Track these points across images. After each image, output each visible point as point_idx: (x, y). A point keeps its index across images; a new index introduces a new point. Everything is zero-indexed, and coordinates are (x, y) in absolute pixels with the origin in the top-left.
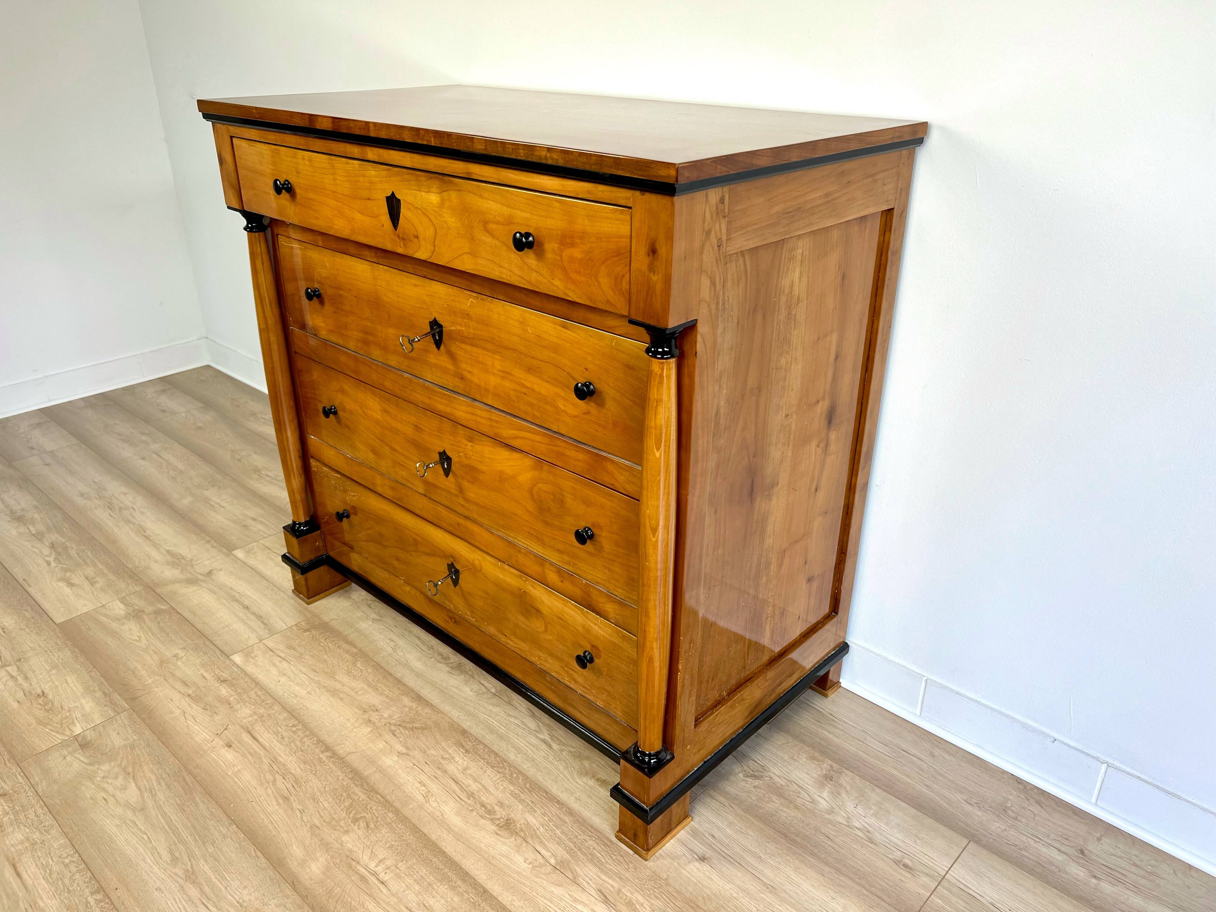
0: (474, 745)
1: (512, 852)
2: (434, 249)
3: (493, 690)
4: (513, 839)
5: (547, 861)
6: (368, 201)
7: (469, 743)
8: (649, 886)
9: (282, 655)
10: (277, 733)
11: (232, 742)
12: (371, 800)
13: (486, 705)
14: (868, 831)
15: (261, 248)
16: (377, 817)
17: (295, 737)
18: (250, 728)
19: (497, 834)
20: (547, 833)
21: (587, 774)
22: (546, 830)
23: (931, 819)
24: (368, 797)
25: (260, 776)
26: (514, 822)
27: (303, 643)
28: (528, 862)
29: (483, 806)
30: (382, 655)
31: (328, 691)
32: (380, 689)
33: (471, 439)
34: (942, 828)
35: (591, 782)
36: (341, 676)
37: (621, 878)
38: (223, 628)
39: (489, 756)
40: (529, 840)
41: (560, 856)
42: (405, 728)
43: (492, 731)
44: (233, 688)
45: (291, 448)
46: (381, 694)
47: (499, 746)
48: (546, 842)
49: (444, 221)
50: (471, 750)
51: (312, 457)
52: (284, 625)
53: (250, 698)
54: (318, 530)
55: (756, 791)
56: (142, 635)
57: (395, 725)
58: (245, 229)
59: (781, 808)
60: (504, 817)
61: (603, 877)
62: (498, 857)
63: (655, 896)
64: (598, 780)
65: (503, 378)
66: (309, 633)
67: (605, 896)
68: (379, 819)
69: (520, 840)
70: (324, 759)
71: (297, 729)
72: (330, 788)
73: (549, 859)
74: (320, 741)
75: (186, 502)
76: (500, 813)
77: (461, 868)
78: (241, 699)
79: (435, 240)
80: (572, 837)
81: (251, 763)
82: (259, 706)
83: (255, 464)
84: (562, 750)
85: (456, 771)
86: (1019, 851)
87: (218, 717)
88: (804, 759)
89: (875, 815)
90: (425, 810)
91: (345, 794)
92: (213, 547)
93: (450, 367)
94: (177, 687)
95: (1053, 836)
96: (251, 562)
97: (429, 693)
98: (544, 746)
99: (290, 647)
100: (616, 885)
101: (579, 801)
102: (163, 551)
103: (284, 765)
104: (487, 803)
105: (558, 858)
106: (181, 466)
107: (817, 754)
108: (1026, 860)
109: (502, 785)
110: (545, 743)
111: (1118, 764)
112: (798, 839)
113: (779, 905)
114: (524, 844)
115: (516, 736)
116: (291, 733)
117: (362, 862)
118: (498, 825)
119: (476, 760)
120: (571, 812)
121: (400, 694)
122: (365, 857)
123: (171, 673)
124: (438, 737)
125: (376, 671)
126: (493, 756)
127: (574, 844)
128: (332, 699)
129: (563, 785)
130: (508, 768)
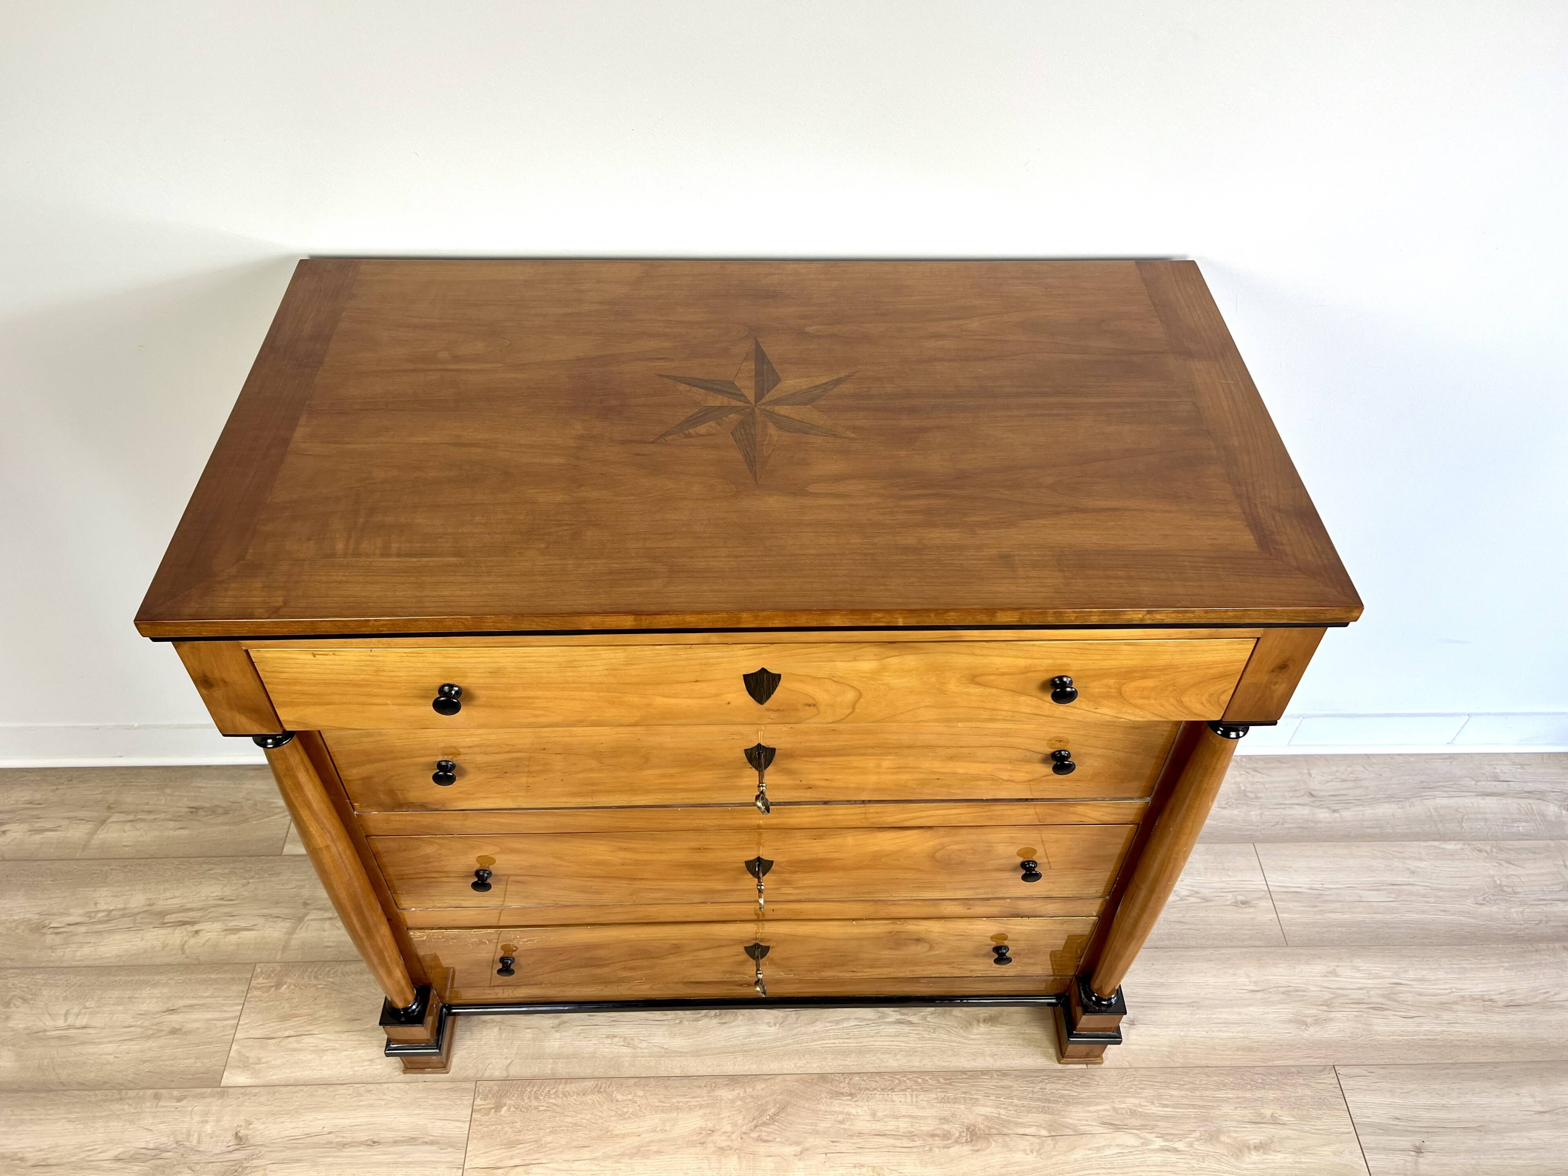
0: (849, 1083)
1: (1008, 1156)
4: (993, 1143)
5: (1040, 1136)
6: (696, 683)
7: (842, 1085)
8: (1128, 1084)
9: (517, 1162)
13: (803, 1029)
14: (1196, 892)
19: (976, 1151)
20: (1011, 1110)
21: (970, 1024)
22: (1006, 1108)
26: (976, 1126)
27: (518, 1125)
28: (1028, 1152)
29: (933, 1136)
30: (627, 1064)
31: (632, 1156)
32: (681, 1104)
34: (1230, 847)
36: (619, 1126)
37: (1103, 1097)
39: (877, 1082)
40: (1005, 1131)
41: (1043, 1122)
42: (764, 1124)
43: (846, 1053)
46: (690, 1109)
47: (870, 1063)
48: (1019, 1120)
50: (853, 1091)
52: (457, 1124)
57: (751, 1130)
60: (962, 1130)
61: (1092, 1108)
63: (1141, 1088)
64: (985, 1021)
65: (893, 773)
66: (505, 1108)
67: (1112, 1124)
69: (1000, 1139)
73: (1038, 1133)
76: (955, 1129)
80: (1030, 1095)
85: (868, 1124)
86: (1283, 826)
95: (1287, 794)
96: (274, 1076)
97: (735, 1064)
98: (906, 1029)
99: (511, 1145)
100: (1107, 1107)
101: (995, 1057)
104: (932, 1130)
105: (1044, 1125)
108: (1293, 831)
109: (923, 1100)
112: (1167, 943)
113: (1214, 1014)
114: (1007, 1139)
115: (871, 1039)
118: (967, 1142)
119: (870, 1096)
120: (1003, 1073)
121: (708, 1092)
124: (807, 1105)
125: (647, 1088)
126: (878, 1079)
127: (1039, 1100)
128: (648, 1161)
129: (966, 1052)
130: (905, 1079)
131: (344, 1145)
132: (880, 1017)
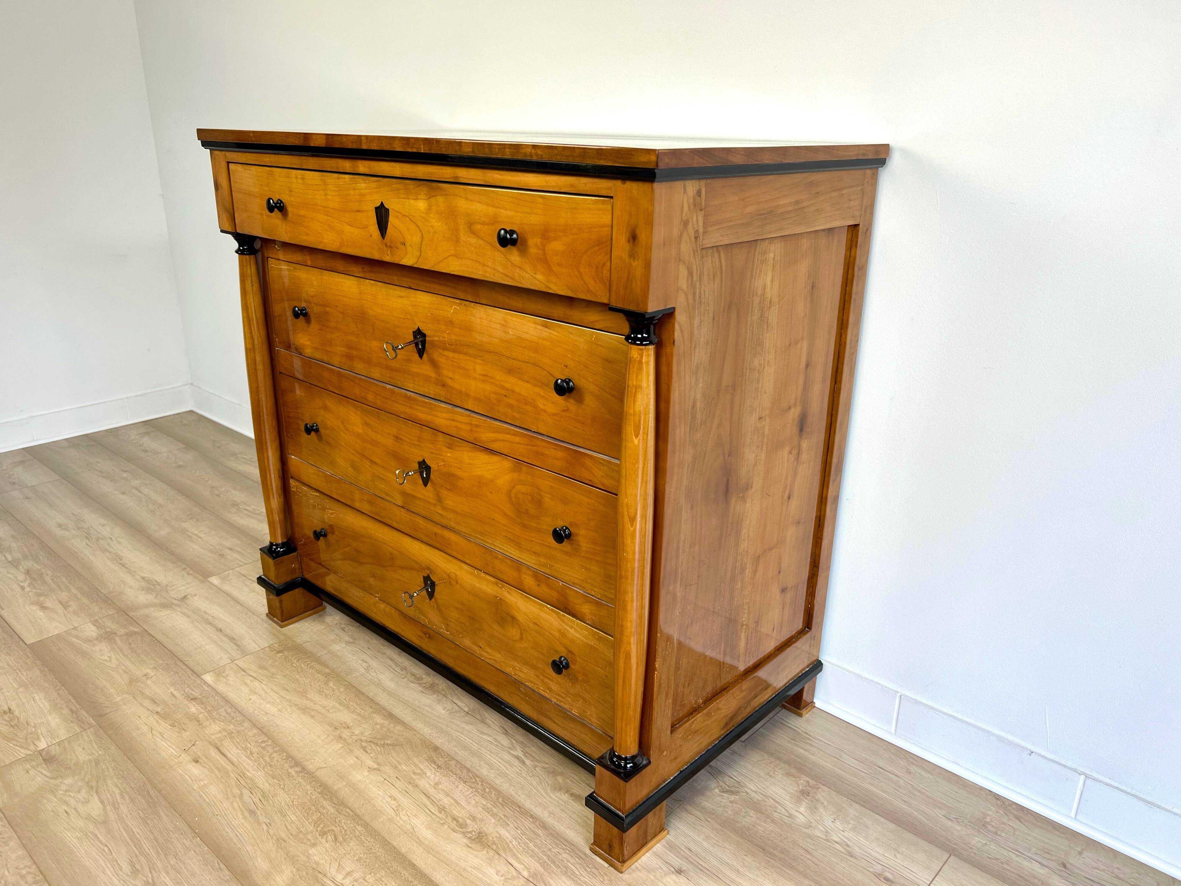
0: (446, 761)
1: (484, 865)
2: (421, 255)
3: (466, 709)
4: (485, 852)
5: (520, 873)
6: (358, 213)
7: (441, 759)
9: (254, 675)
10: (245, 749)
11: (199, 757)
12: (339, 813)
13: (459, 723)
14: (847, 845)
15: (252, 270)
16: (345, 831)
17: (265, 752)
18: (219, 744)
19: (469, 847)
20: (520, 846)
21: (560, 789)
22: (519, 843)
23: (911, 834)
24: (337, 811)
25: (227, 791)
26: (486, 835)
27: (276, 663)
28: (500, 874)
29: (455, 819)
30: (355, 675)
31: (300, 709)
32: (352, 707)
33: (450, 447)
34: (922, 842)
35: (565, 797)
36: (313, 694)
38: (196, 649)
39: (462, 772)
40: (502, 853)
41: (533, 868)
42: (377, 744)
43: (465, 748)
44: (203, 706)
45: (271, 468)
46: (353, 712)
47: (471, 762)
48: (519, 855)
49: (431, 226)
50: (443, 766)
51: (292, 478)
52: (256, 646)
53: (220, 715)
54: (295, 551)
55: (733, 806)
56: (113, 656)
57: (366, 741)
58: (237, 252)
59: (758, 822)
60: (476, 830)
62: (470, 869)
64: (572, 795)
65: (483, 381)
66: (281, 654)
68: (348, 832)
69: (492, 853)
70: (293, 773)
71: (267, 745)
72: (298, 802)
73: (521, 871)
74: (289, 757)
75: (163, 533)
76: (472, 826)
77: (431, 881)
78: (210, 716)
79: (421, 245)
80: (545, 850)
81: (218, 778)
82: (228, 723)
83: (234, 499)
84: (535, 766)
85: (427, 786)
86: (1001, 864)
87: (187, 734)
88: (780, 776)
89: (854, 829)
90: (396, 824)
91: (313, 808)
92: (189, 574)
93: (433, 375)
94: (144, 704)
95: (1034, 849)
96: (226, 587)
97: (401, 711)
98: (517, 763)
99: (262, 667)
101: (552, 815)
102: (138, 577)
103: (252, 780)
104: (458, 817)
105: (531, 871)
106: (160, 500)
107: (793, 771)
108: (1008, 873)
109: (475, 800)
110: (518, 759)
111: (1095, 775)
112: (776, 853)
114: (497, 857)
115: (489, 753)
116: (260, 748)
117: (329, 875)
118: (470, 838)
119: (448, 775)
120: (544, 826)
121: (371, 712)
122: (332, 870)
123: (140, 691)
124: (409, 753)
125: (348, 690)
126: (465, 771)
127: (548, 856)
128: (302, 716)
129: (536, 799)
130: (480, 783)
131: (210, 624)
132: (509, 748)
